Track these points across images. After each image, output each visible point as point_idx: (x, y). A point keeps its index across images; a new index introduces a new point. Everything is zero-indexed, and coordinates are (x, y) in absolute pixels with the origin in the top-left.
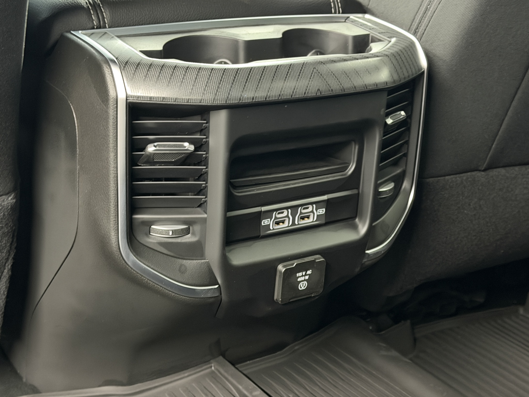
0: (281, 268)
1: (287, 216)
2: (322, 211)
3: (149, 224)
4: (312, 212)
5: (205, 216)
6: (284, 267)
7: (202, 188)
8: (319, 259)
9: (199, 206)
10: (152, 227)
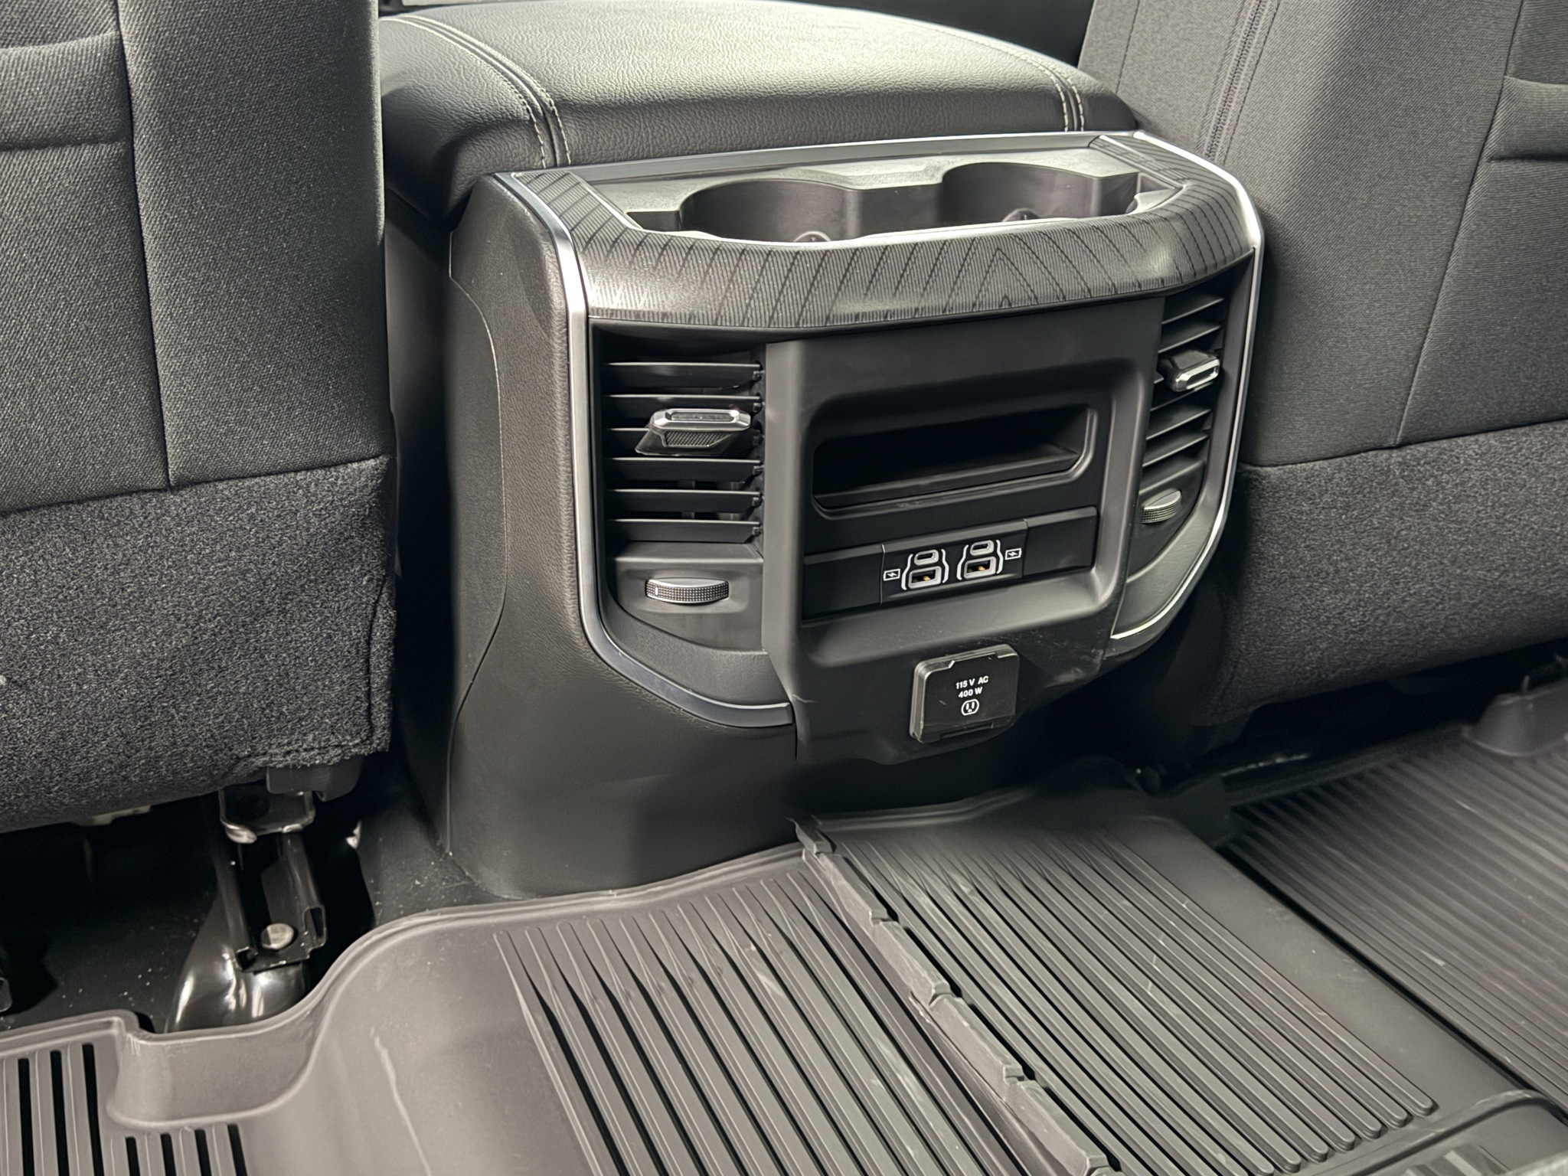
0: (922, 670)
1: (939, 563)
2: (1014, 554)
3: (644, 576)
4: (994, 554)
5: (761, 560)
6: (928, 668)
7: (753, 504)
8: (1006, 651)
9: (750, 540)
10: (650, 581)
